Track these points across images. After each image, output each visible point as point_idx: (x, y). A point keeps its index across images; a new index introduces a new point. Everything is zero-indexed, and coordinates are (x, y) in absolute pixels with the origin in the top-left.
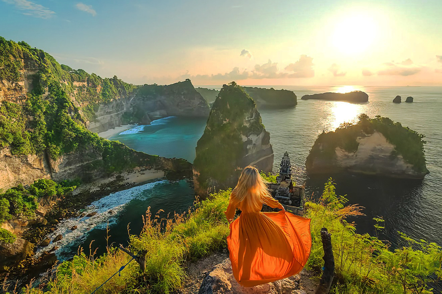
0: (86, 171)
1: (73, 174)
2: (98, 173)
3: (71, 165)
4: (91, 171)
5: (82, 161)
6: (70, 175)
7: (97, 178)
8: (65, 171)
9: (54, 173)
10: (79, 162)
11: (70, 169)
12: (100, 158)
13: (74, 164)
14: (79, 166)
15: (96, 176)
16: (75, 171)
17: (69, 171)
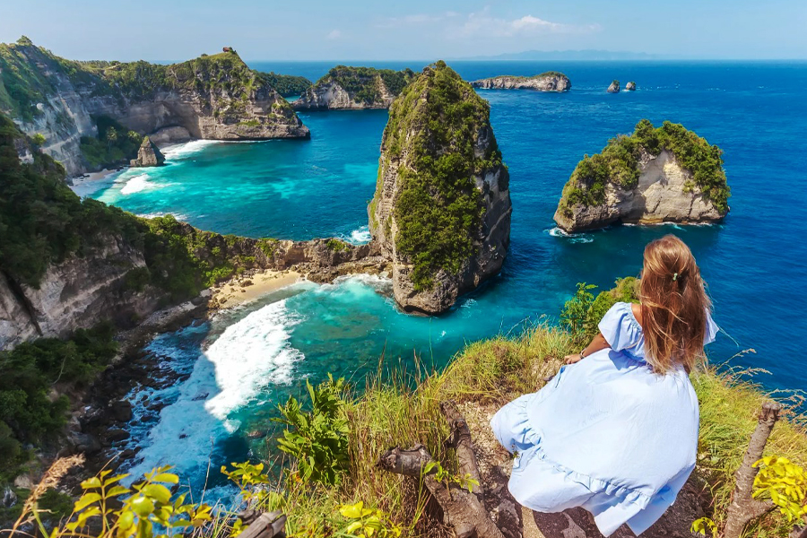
0: (116, 300)
1: (87, 313)
2: (146, 300)
3: (76, 294)
4: (128, 299)
5: (101, 279)
6: (80, 317)
7: (147, 311)
8: (66, 311)
9: (42, 320)
10: (94, 283)
11: (76, 304)
12: (141, 264)
13: (83, 289)
14: (96, 291)
15: (142, 308)
16: (88, 306)
17: (75, 310)
